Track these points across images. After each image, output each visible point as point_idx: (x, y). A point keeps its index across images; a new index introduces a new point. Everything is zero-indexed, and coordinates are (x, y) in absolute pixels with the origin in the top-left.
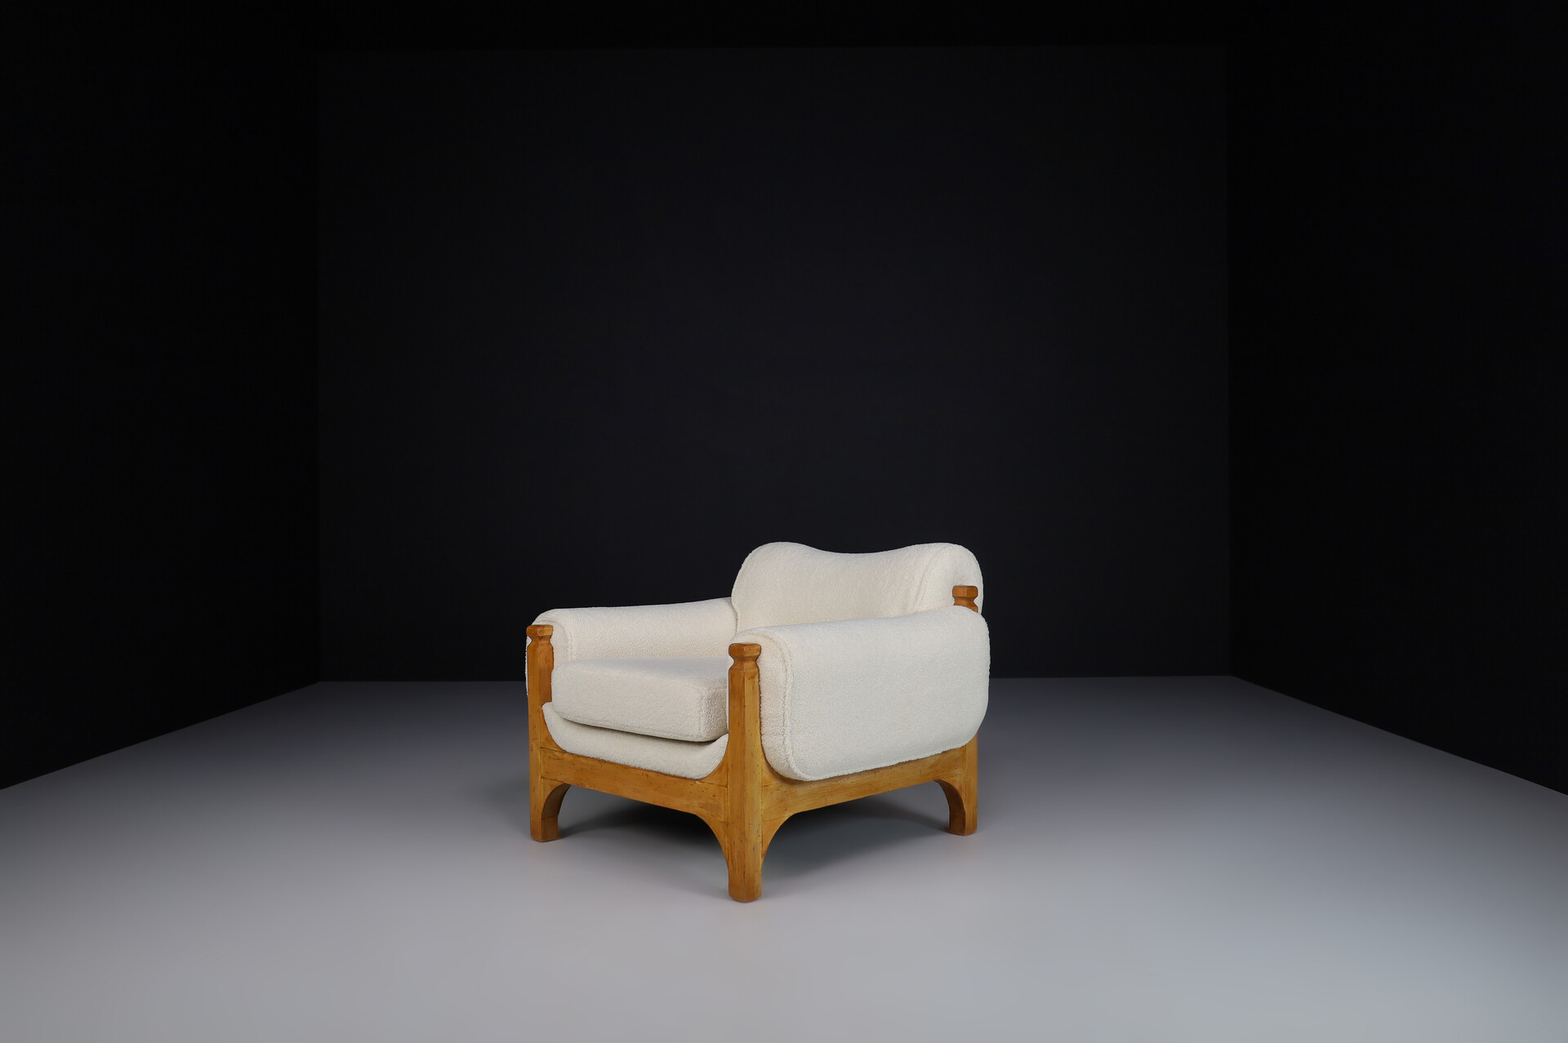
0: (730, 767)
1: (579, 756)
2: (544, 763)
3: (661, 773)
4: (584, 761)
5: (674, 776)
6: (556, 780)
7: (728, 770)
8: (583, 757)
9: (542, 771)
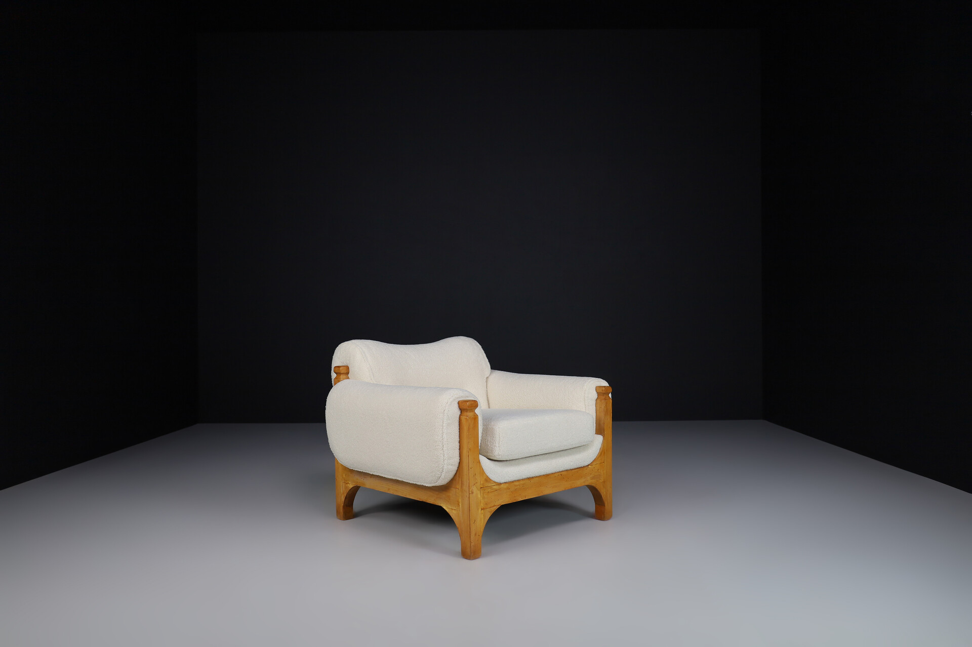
0: (605, 451)
1: (513, 482)
2: (484, 498)
3: (568, 470)
4: (517, 483)
5: (578, 468)
6: (494, 506)
7: (604, 453)
8: (515, 481)
9: (482, 505)
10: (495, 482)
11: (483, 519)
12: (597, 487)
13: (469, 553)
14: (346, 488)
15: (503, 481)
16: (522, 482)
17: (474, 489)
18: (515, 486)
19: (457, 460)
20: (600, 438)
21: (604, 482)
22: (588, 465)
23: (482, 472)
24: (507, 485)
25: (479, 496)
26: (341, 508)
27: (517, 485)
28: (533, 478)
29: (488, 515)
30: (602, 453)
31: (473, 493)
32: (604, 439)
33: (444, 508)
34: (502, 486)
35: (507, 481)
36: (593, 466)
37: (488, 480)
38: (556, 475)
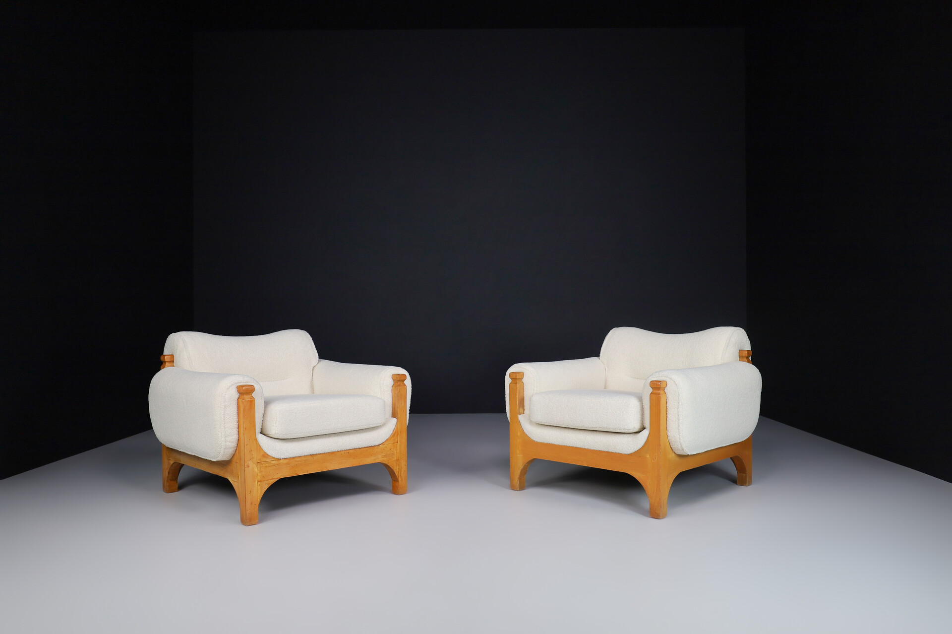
0: (399, 432)
1: (294, 458)
2: (261, 471)
4: (299, 459)
5: (368, 447)
6: (273, 479)
7: (398, 434)
8: (296, 457)
9: (259, 477)
10: (273, 458)
11: (259, 490)
12: (389, 465)
13: (247, 521)
14: (169, 464)
15: (282, 457)
16: (304, 459)
17: (250, 463)
18: (296, 461)
19: (235, 437)
20: (394, 421)
21: (398, 460)
22: (380, 445)
23: (259, 448)
24: (287, 461)
25: (256, 470)
26: (166, 481)
27: (298, 461)
28: (316, 454)
29: (266, 487)
30: (395, 434)
31: (249, 467)
32: (397, 422)
33: (230, 480)
34: (281, 461)
35: (288, 457)
36: (385, 446)
37: (265, 455)
38: (343, 453)
